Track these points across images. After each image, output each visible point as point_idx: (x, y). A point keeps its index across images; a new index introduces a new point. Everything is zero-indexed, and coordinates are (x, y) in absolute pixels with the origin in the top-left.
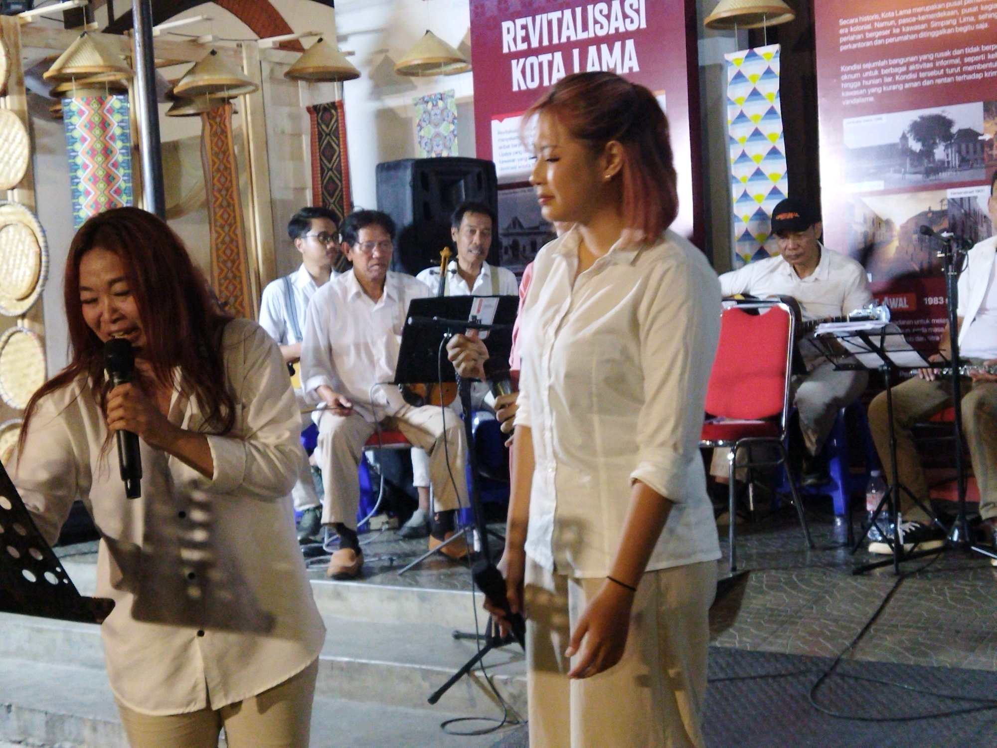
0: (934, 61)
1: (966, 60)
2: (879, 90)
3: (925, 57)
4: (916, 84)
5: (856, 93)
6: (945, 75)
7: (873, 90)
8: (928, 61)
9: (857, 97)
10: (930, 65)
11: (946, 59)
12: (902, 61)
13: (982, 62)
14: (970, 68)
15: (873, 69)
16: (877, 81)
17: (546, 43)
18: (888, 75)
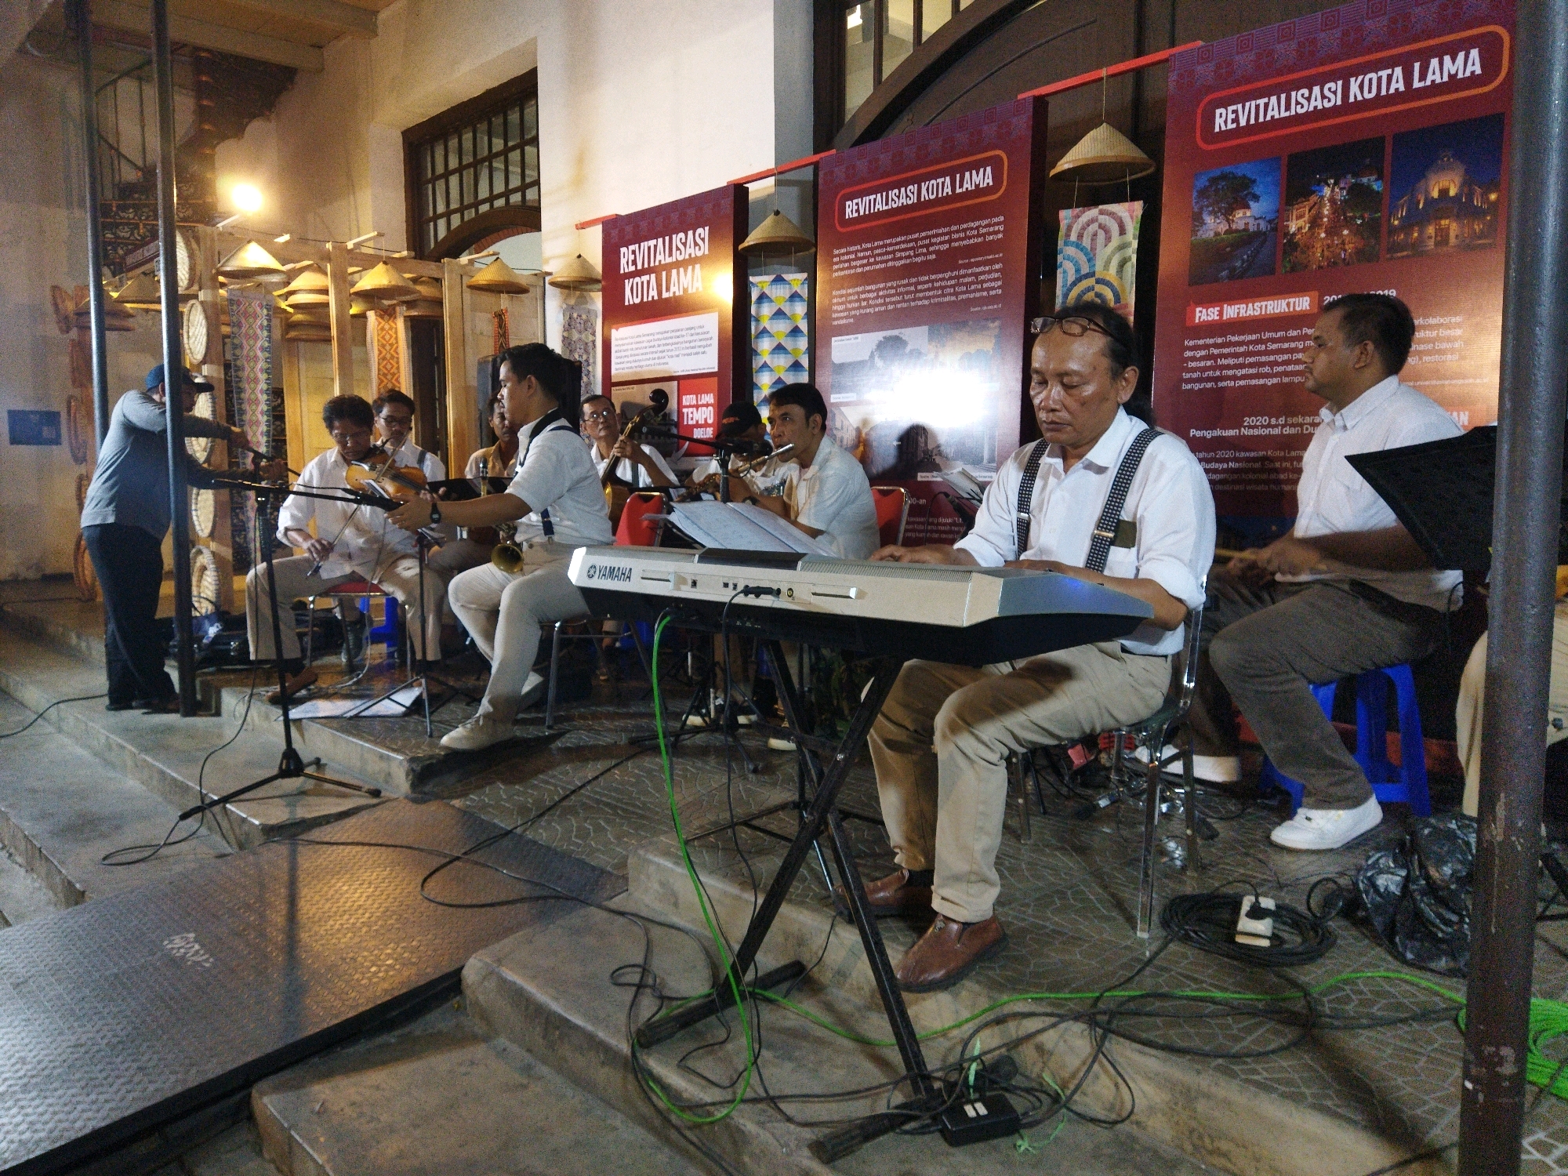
0: (896, 288)
1: (919, 287)
2: (857, 313)
3: (889, 284)
4: (883, 308)
5: (842, 314)
6: (904, 301)
7: (853, 313)
8: (892, 288)
9: (842, 318)
10: (893, 291)
11: (905, 286)
12: (873, 287)
13: (929, 290)
14: (921, 295)
15: (853, 294)
16: (857, 305)
17: (646, 266)
18: (864, 300)
